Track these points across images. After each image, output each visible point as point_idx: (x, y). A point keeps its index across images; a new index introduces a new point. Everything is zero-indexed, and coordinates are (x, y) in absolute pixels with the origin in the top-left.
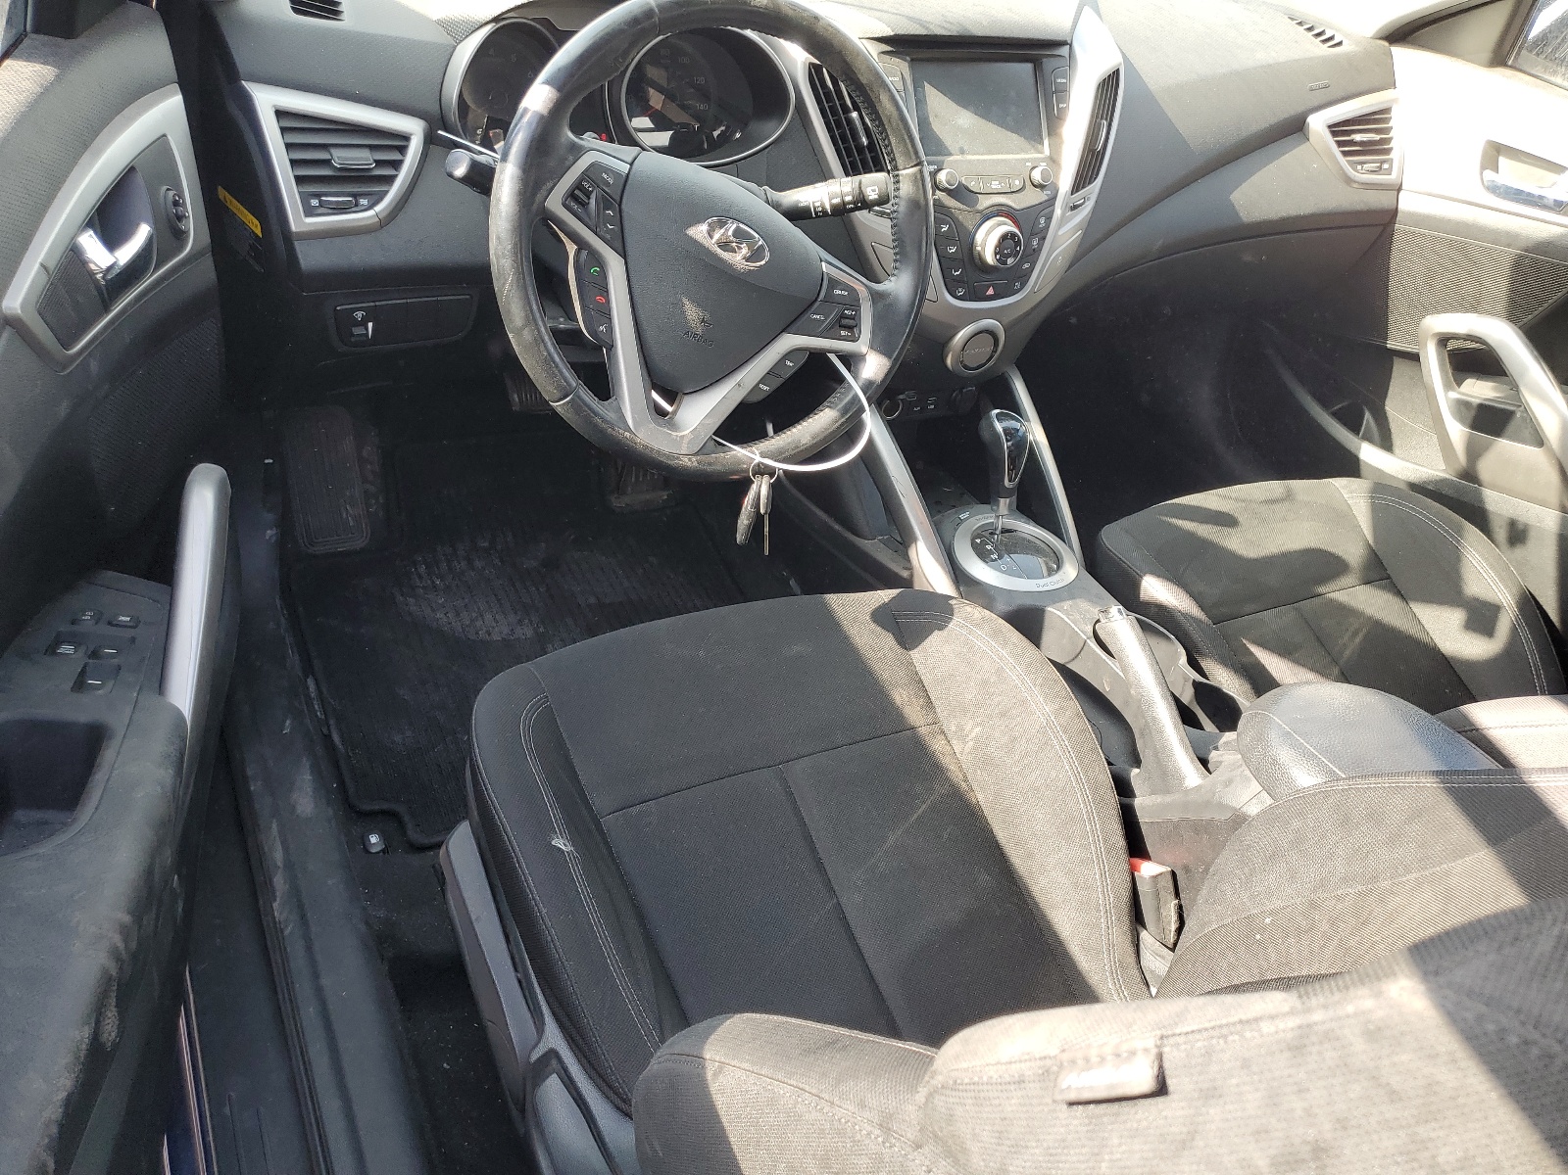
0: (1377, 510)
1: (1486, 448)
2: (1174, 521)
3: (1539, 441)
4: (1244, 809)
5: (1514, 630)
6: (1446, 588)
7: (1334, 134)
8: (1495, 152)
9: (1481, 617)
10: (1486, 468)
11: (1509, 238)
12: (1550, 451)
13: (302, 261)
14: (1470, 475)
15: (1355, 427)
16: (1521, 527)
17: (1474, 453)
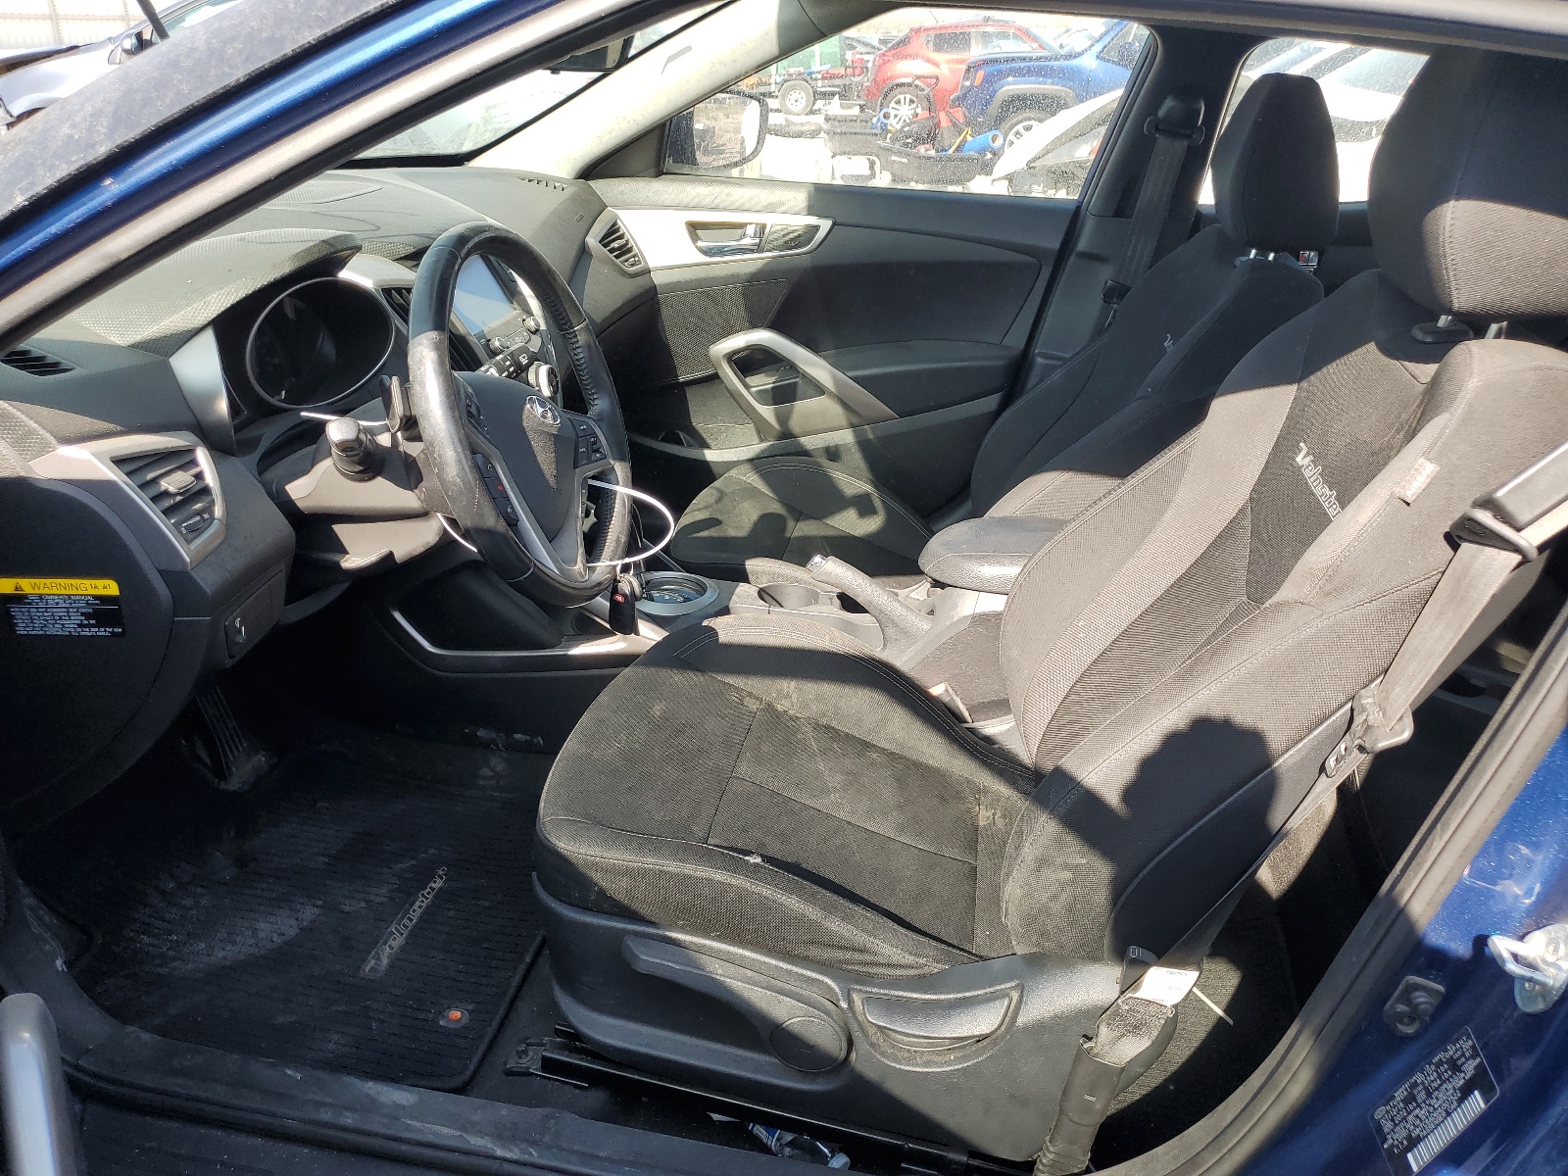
0: (765, 477)
1: (791, 411)
2: (697, 535)
3: (820, 390)
4: (977, 611)
5: (883, 502)
6: (838, 501)
7: (605, 246)
8: (694, 228)
9: (864, 506)
10: (795, 425)
11: (733, 279)
12: (831, 394)
13: (204, 586)
14: (786, 434)
15: (679, 442)
16: (834, 449)
17: (783, 419)
